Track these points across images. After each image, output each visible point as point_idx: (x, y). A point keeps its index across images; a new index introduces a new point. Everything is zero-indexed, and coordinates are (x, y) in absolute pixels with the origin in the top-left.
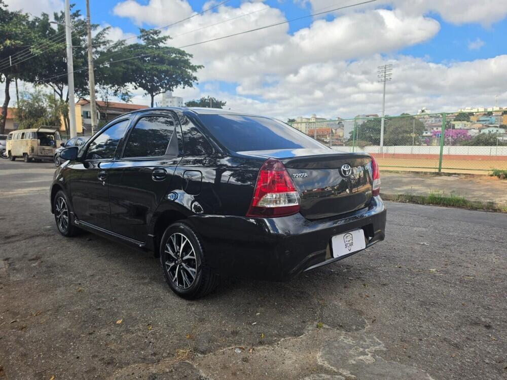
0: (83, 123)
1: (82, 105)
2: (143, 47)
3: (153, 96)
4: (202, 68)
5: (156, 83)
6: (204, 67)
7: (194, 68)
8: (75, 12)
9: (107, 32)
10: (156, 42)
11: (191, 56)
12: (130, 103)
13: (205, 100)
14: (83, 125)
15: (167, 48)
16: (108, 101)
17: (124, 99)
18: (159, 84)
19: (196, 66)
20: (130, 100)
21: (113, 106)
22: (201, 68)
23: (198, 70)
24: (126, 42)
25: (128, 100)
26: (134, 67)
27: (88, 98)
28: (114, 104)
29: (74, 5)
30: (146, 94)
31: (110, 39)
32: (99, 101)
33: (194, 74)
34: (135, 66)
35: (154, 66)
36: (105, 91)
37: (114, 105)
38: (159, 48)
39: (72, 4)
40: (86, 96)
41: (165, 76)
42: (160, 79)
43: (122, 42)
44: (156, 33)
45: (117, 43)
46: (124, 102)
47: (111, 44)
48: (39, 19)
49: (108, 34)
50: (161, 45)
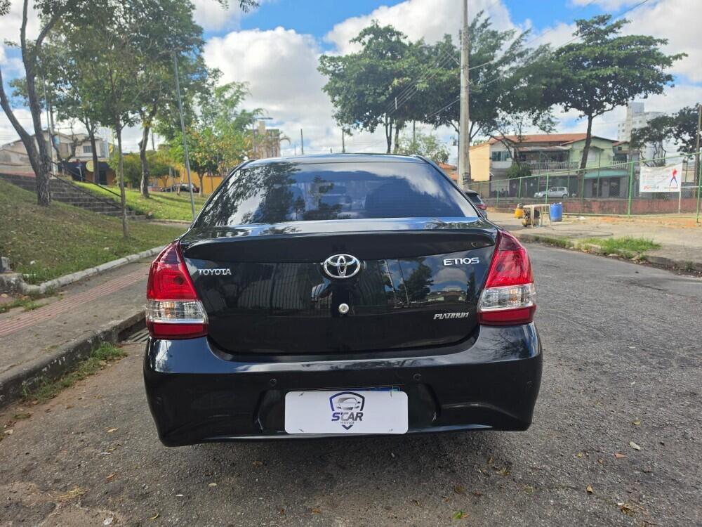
0: (490, 167)
1: (492, 144)
2: (579, 47)
3: (590, 119)
4: (683, 57)
5: (599, 98)
6: (687, 55)
7: (667, 62)
8: (483, 22)
9: (524, 38)
10: (600, 34)
11: (664, 42)
12: (553, 133)
13: (690, 110)
14: (491, 171)
15: (620, 38)
16: (522, 134)
17: (544, 129)
18: (604, 98)
19: (670, 57)
20: (553, 128)
21: (528, 141)
22: (681, 59)
23: (674, 63)
24: (550, 46)
25: (551, 129)
26: (560, 80)
27: (497, 134)
28: (529, 137)
29: (482, 13)
30: (581, 116)
31: (529, 48)
32: (512, 136)
33: (667, 71)
34: (562, 77)
35: (594, 73)
36: (518, 121)
37: (529, 139)
38: (607, 42)
39: (479, 12)
40: (494, 131)
41: (614, 84)
42: (605, 91)
43: (544, 47)
44: (603, 20)
45: (537, 50)
46: (544, 133)
47: (530, 53)
48: (442, 43)
49: (526, 40)
50: (611, 36)
